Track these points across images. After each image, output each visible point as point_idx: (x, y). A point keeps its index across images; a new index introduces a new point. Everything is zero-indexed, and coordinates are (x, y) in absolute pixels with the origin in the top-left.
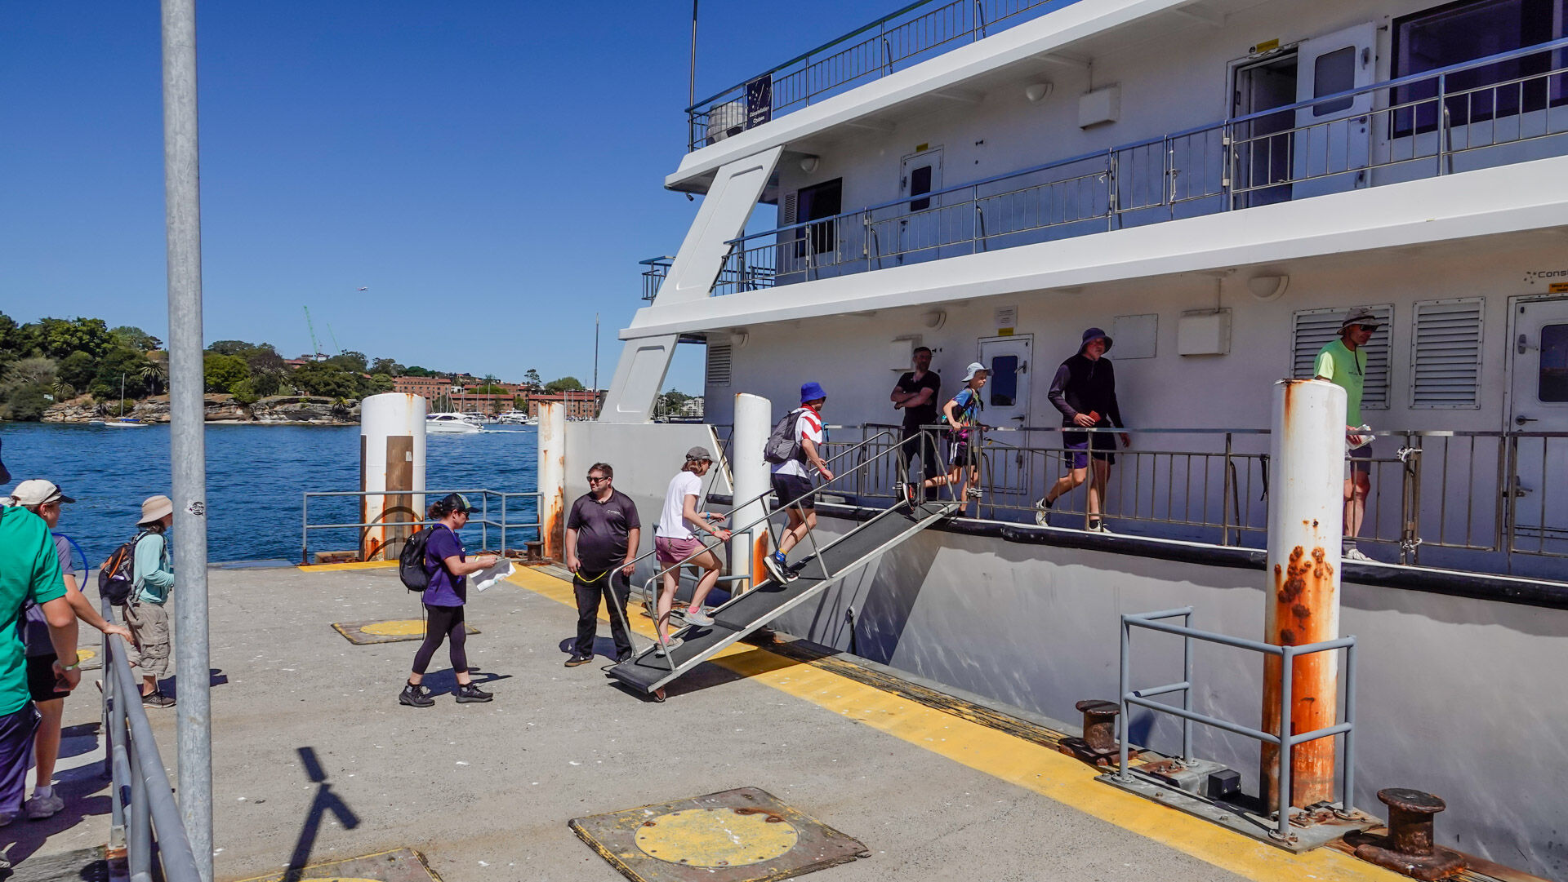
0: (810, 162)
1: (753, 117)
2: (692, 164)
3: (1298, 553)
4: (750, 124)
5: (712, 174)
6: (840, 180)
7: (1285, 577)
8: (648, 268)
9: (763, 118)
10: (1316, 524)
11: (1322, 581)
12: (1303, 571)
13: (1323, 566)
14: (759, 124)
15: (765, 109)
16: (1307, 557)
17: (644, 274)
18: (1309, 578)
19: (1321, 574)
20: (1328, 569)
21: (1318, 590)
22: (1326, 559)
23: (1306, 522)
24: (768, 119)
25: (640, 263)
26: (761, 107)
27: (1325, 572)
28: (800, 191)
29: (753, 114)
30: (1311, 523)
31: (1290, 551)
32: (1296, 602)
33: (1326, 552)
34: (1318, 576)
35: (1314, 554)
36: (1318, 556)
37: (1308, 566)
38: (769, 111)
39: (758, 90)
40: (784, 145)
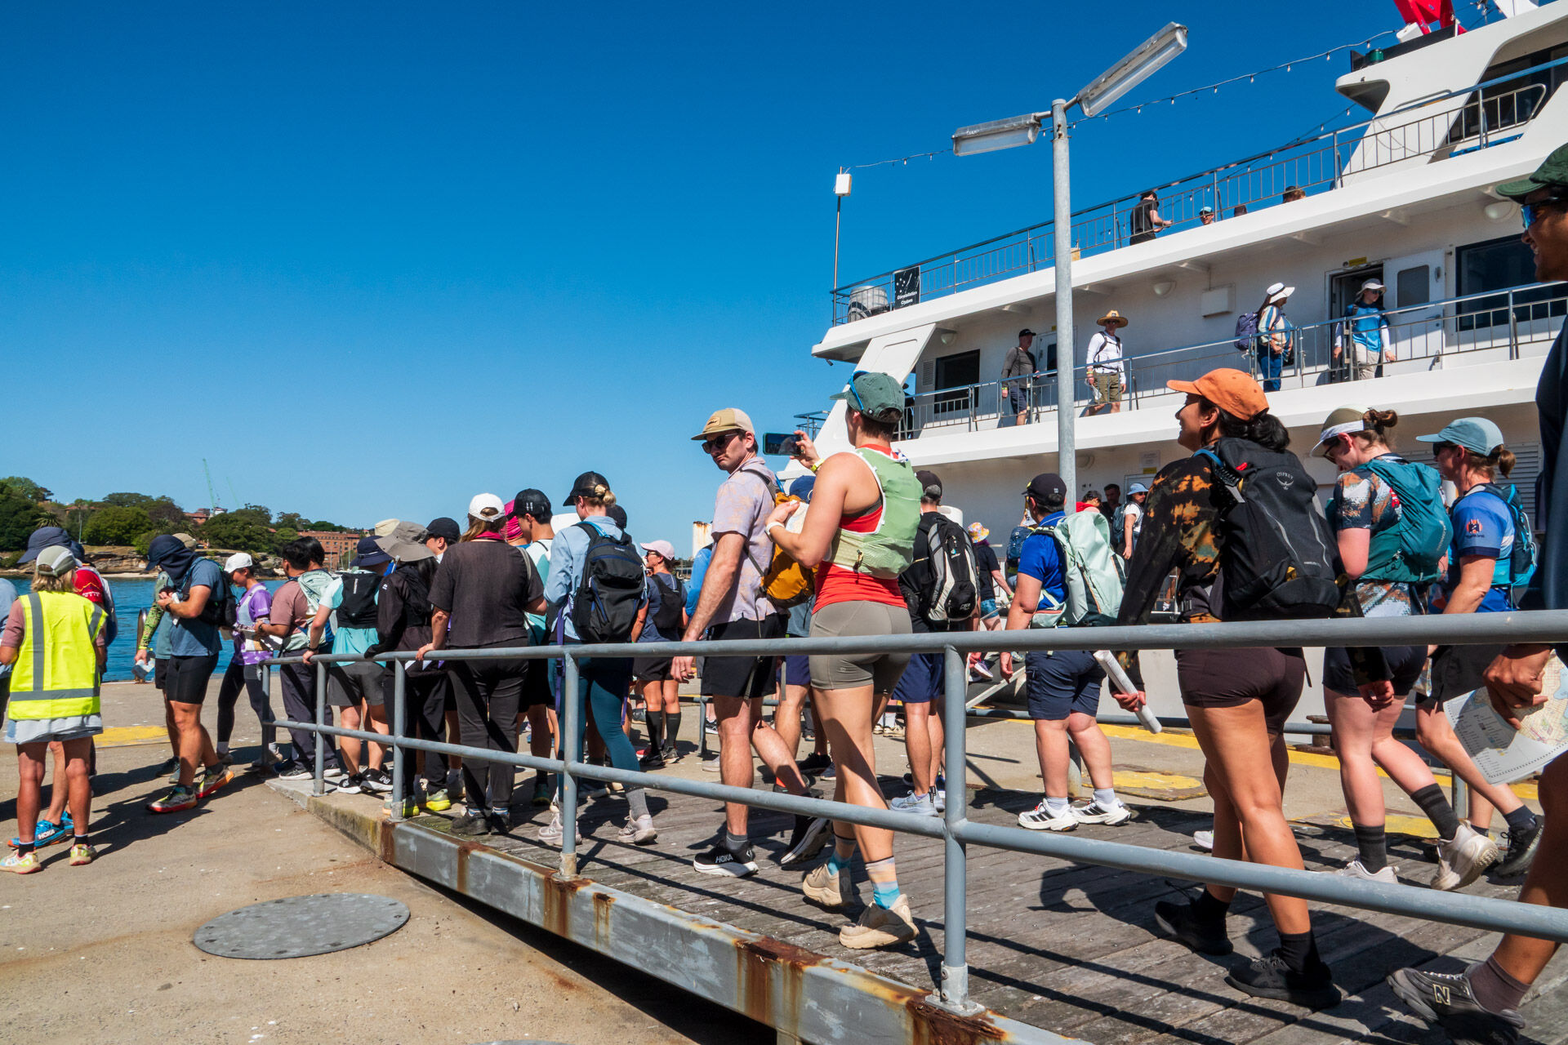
0: (949, 336)
1: (901, 300)
2: (838, 337)
4: (898, 305)
5: (864, 345)
6: (978, 352)
9: (911, 300)
14: (907, 305)
15: (913, 293)
24: (916, 302)
25: (792, 417)
26: (909, 291)
28: (938, 359)
29: (899, 297)
38: (917, 295)
39: (906, 278)
40: (937, 323)
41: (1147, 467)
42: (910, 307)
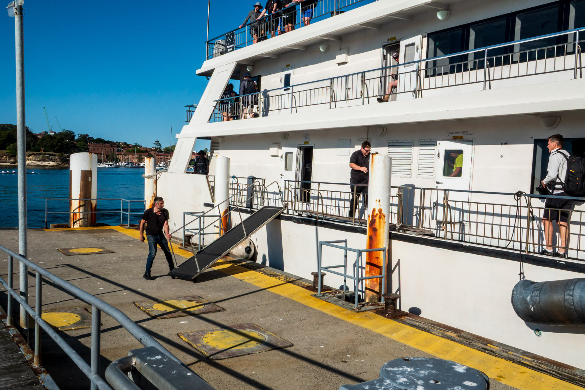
0: (250, 68)
1: (228, 48)
2: (206, 66)
3: (374, 210)
4: (227, 51)
5: (212, 71)
6: (260, 76)
7: (371, 218)
8: (188, 109)
9: (231, 49)
10: (379, 201)
11: (381, 219)
12: (376, 216)
13: (382, 214)
14: (230, 51)
15: (232, 45)
16: (377, 212)
17: (187, 111)
18: (377, 219)
19: (381, 217)
20: (383, 216)
21: (380, 222)
22: (383, 212)
23: (376, 200)
24: (233, 50)
25: (185, 106)
26: (231, 44)
27: (382, 216)
29: (228, 47)
30: (378, 201)
31: (372, 210)
32: (373, 226)
33: (383, 210)
34: (380, 218)
35: (379, 211)
36: (380, 211)
37: (377, 214)
38: (234, 46)
39: (230, 38)
40: (238, 62)
41: (305, 140)
42: (231, 52)
